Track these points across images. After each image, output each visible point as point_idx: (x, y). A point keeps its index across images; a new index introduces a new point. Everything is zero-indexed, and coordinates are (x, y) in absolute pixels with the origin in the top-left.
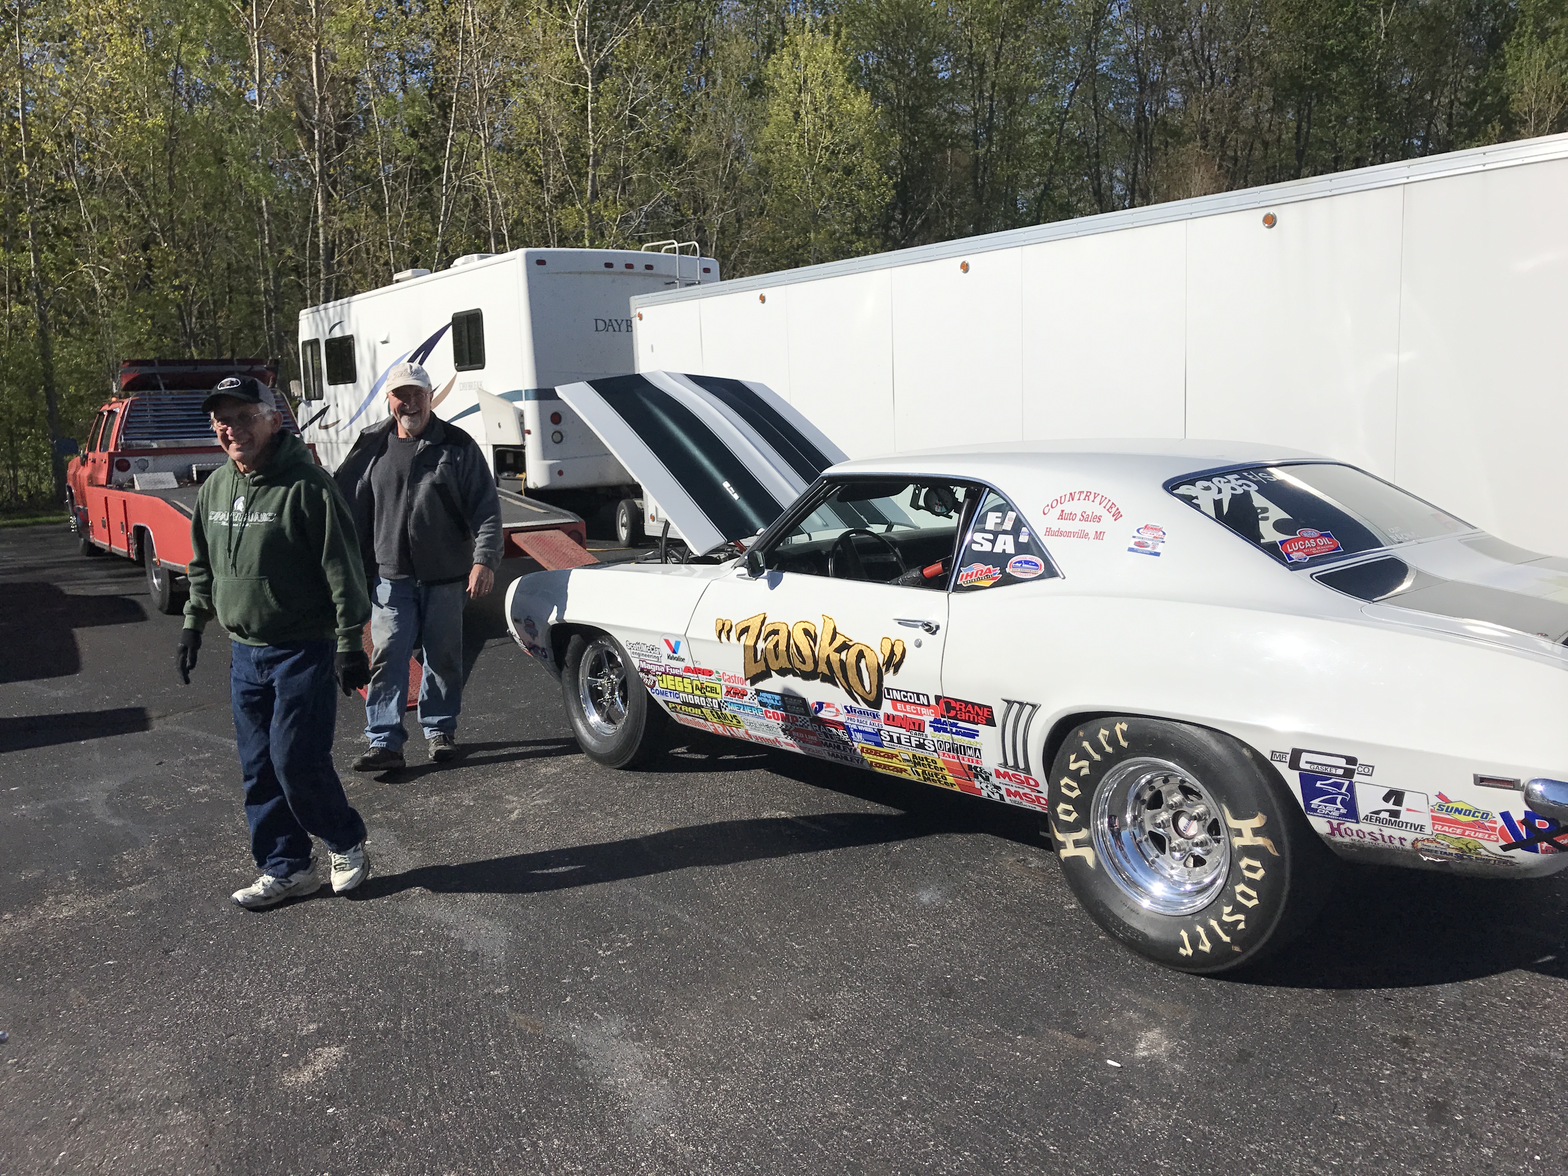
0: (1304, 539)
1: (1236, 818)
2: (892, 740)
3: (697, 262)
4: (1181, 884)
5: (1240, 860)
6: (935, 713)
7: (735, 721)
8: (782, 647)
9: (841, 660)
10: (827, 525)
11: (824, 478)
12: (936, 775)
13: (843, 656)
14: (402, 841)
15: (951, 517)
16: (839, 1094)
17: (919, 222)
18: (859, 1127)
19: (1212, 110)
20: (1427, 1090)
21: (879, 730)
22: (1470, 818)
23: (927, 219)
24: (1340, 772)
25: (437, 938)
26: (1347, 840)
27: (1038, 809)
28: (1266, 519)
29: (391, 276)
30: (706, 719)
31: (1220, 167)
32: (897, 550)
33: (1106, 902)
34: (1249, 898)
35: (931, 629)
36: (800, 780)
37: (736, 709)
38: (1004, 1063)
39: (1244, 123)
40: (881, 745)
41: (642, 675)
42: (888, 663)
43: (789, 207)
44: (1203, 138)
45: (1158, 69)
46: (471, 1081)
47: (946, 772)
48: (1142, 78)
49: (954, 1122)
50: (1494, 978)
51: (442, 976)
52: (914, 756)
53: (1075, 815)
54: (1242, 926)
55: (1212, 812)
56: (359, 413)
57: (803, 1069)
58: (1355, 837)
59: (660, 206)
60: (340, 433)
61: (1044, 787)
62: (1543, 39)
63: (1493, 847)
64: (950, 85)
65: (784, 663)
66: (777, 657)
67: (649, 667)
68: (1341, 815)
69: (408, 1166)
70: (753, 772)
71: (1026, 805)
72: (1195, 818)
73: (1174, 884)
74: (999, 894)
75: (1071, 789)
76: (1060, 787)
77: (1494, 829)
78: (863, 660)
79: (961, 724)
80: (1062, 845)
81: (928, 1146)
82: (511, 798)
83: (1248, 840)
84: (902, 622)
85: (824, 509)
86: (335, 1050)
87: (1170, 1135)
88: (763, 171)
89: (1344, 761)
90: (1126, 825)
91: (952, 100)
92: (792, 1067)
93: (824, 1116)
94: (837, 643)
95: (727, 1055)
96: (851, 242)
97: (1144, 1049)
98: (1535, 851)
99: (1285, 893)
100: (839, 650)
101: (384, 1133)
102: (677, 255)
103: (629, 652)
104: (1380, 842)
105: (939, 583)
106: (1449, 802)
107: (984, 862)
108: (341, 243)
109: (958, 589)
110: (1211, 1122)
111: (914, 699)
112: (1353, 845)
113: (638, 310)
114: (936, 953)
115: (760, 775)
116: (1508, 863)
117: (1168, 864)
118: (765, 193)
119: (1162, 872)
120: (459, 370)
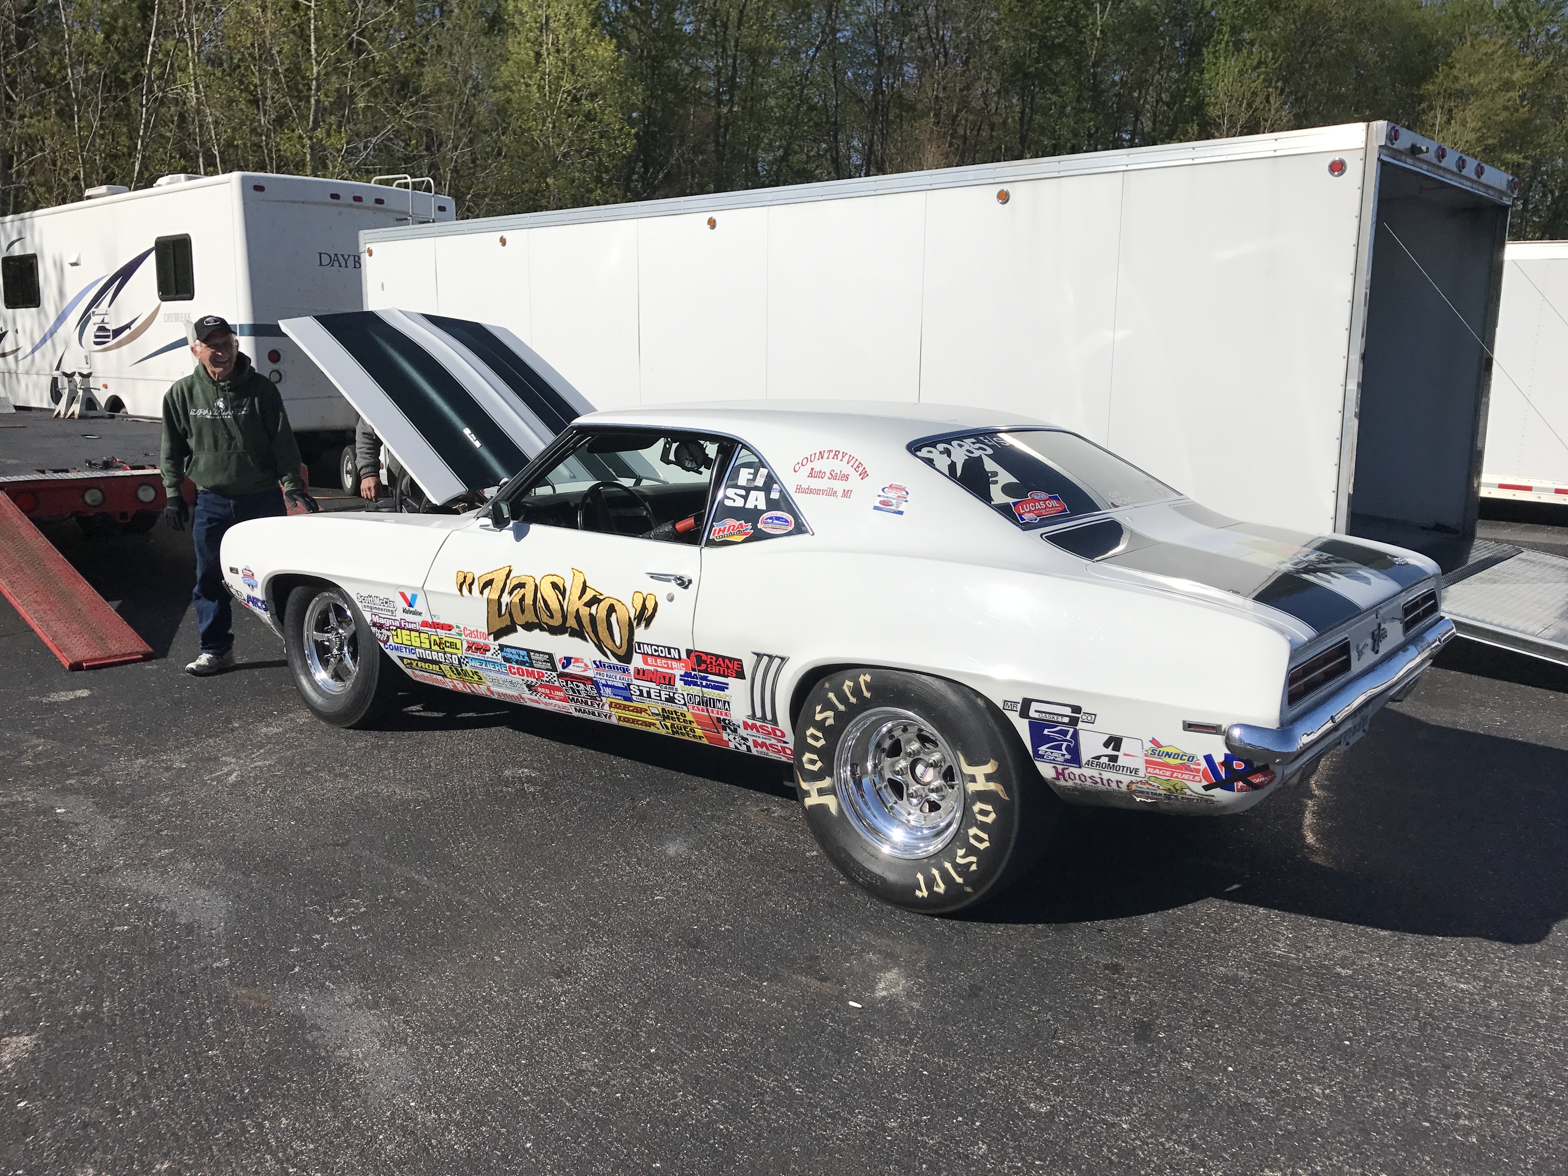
0: (1034, 501)
1: (969, 765)
2: (641, 694)
3: (433, 200)
4: (920, 829)
5: (974, 804)
6: (686, 667)
7: (476, 678)
8: (529, 601)
9: (591, 614)
10: (574, 477)
11: (574, 428)
12: (685, 728)
13: (593, 610)
14: (102, 808)
15: (701, 473)
16: (587, 1051)
17: (661, 176)
18: (608, 1083)
19: (944, 89)
20: (1134, 1012)
21: (629, 685)
22: (1178, 761)
23: (669, 173)
24: (1066, 720)
25: (144, 912)
26: (1070, 783)
27: (784, 759)
28: (996, 482)
29: (81, 192)
30: (445, 676)
31: (951, 144)
32: (647, 504)
33: (849, 849)
34: (980, 840)
35: (684, 583)
36: (543, 737)
37: (478, 665)
38: (750, 1010)
39: (973, 104)
40: (630, 700)
41: (374, 629)
42: (640, 617)
43: (528, 149)
44: (937, 115)
45: (895, 43)
46: (187, 1063)
47: (695, 725)
48: (880, 52)
49: (703, 1072)
50: (1190, 906)
51: (151, 953)
52: (663, 710)
53: (819, 764)
54: (974, 867)
55: (948, 758)
56: (44, 340)
57: (550, 1028)
58: (1078, 781)
59: (391, 140)
60: (20, 363)
61: (790, 738)
62: (1238, 49)
63: (1196, 787)
64: (694, 40)
65: (530, 617)
66: (523, 611)
67: (382, 621)
68: (1066, 761)
69: (115, 1159)
70: (493, 729)
71: (772, 755)
72: (931, 765)
73: (911, 829)
74: (744, 844)
75: (816, 738)
76: (805, 737)
77: (1198, 771)
78: (614, 615)
79: (711, 677)
80: (807, 794)
81: (676, 1097)
82: (228, 759)
83: (981, 785)
84: (653, 576)
85: (572, 460)
86: (25, 1039)
87: (908, 1070)
88: (502, 110)
89: (1069, 709)
90: (866, 773)
91: (694, 55)
92: (538, 1027)
93: (572, 1073)
94: (587, 597)
95: (470, 1018)
96: (591, 191)
97: (883, 989)
98: (1232, 789)
99: (1014, 836)
100: (589, 604)
101: (85, 1126)
102: (410, 190)
103: (360, 605)
104: (1100, 785)
105: (692, 537)
106: (1161, 746)
107: (729, 813)
108: (20, 153)
109: (711, 543)
110: (945, 1055)
111: (665, 653)
112: (1075, 789)
113: (368, 246)
114: (683, 905)
115: (500, 734)
116: (1209, 801)
117: (905, 809)
118: (503, 134)
119: (900, 818)
120: (163, 299)
